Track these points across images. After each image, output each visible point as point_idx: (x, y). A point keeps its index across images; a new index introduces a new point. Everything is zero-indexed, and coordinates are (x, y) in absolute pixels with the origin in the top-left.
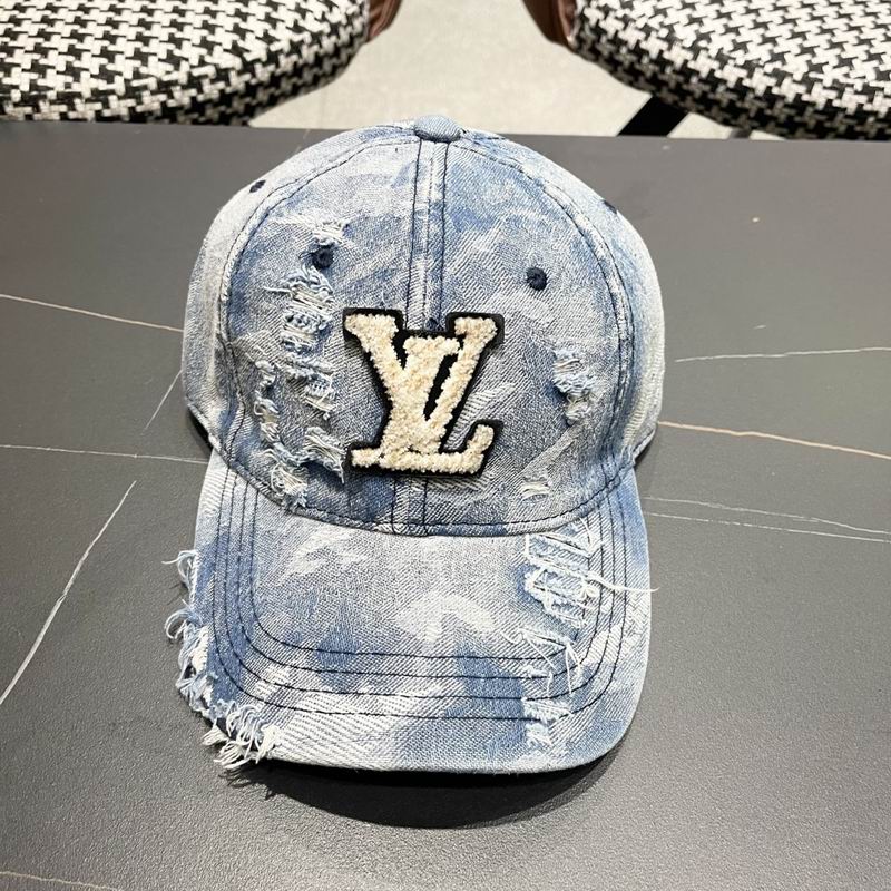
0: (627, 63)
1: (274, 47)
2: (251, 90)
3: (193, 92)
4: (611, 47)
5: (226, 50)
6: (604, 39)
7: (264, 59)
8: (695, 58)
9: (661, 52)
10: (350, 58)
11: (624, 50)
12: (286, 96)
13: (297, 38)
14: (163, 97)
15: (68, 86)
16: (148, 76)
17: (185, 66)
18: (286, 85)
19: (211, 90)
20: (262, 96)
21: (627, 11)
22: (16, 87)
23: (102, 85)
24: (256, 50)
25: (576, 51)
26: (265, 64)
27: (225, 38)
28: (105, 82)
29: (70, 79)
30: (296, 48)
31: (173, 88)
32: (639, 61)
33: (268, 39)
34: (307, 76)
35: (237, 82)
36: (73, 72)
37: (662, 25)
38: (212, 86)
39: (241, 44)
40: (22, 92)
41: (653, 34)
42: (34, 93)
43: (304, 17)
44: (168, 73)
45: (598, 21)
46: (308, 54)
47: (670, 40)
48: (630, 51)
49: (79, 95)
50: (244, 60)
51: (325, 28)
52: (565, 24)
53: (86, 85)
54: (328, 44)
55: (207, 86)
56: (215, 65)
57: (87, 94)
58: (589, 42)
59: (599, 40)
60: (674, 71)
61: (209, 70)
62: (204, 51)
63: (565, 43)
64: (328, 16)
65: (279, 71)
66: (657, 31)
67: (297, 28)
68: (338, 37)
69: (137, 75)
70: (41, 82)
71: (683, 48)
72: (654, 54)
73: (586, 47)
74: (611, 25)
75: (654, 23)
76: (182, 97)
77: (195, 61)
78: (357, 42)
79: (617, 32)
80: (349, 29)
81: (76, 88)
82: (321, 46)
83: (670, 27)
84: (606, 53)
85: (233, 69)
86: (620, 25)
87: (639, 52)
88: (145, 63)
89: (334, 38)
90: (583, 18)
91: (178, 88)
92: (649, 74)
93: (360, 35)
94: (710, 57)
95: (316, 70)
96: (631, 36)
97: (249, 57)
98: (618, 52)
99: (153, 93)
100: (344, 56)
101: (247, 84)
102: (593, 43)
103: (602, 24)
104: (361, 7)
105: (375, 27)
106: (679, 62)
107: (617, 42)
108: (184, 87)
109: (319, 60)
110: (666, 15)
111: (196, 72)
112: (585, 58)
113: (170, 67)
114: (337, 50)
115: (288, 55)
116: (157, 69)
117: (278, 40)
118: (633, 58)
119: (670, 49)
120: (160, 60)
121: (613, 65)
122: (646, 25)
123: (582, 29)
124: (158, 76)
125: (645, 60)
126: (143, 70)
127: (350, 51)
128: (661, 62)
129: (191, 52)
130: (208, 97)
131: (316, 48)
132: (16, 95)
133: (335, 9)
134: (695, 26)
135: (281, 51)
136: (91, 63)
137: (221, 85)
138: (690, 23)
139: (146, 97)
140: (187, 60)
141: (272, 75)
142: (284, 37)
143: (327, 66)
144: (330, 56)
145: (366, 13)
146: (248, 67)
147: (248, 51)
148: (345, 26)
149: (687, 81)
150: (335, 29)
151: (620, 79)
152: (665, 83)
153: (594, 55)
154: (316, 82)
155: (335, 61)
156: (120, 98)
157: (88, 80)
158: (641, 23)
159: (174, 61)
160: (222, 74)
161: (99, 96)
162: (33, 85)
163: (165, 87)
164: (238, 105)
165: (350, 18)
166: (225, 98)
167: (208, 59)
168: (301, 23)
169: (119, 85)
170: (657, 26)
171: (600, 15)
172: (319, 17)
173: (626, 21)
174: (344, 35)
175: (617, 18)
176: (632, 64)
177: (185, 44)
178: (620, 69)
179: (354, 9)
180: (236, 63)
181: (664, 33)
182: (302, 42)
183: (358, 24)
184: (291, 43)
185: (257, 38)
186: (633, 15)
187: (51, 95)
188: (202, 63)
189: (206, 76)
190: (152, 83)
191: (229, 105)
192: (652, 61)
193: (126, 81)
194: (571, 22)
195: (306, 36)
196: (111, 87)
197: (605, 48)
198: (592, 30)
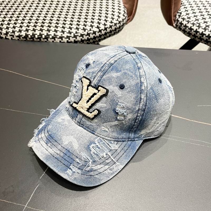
0: (188, 31)
1: (106, 27)
2: (100, 36)
3: (88, 36)
4: (184, 28)
5: (96, 27)
6: (182, 26)
7: (104, 29)
8: (205, 31)
9: (197, 29)
10: (122, 28)
11: (187, 28)
12: (108, 37)
13: (111, 24)
14: (81, 38)
15: (62, 35)
16: (79, 33)
17: (87, 31)
18: (108, 35)
19: (92, 36)
20: (103, 37)
21: (189, 19)
22: (51, 35)
23: (69, 35)
24: (102, 27)
25: (175, 28)
26: (104, 30)
27: (95, 25)
28: (69, 34)
29: (62, 33)
30: (111, 27)
31: (83, 36)
32: (191, 31)
33: (105, 25)
34: (113, 33)
35: (97, 34)
36: (63, 32)
37: (197, 23)
38: (92, 35)
39: (99, 26)
40: (52, 36)
41: (195, 25)
42: (55, 36)
43: (113, 20)
44: (83, 32)
45: (181, 21)
46: (113, 28)
47: (199, 27)
48: (189, 29)
49: (64, 37)
50: (99, 29)
51: (118, 22)
52: (173, 21)
53: (65, 35)
54: (118, 26)
55: (91, 35)
56: (93, 31)
57: (66, 37)
58: (179, 26)
59: (181, 26)
60: (200, 34)
61: (92, 32)
62: (91, 27)
63: (173, 26)
64: (118, 19)
65: (107, 32)
66: (196, 24)
67: (111, 22)
68: (120, 24)
69: (76, 33)
70: (56, 34)
71: (202, 29)
72: (195, 30)
73: (178, 27)
74: (185, 23)
75: (195, 22)
76: (85, 38)
77: (89, 30)
78: (124, 25)
79: (186, 24)
80: (123, 22)
81: (63, 35)
82: (116, 26)
83: (199, 24)
84: (183, 29)
85: (97, 31)
86: (187, 23)
87: (191, 29)
88: (78, 30)
89: (119, 24)
90: (178, 21)
91: (85, 36)
92: (193, 34)
93: (125, 23)
94: (209, 31)
95: (115, 31)
96: (189, 25)
97: (100, 29)
98: (186, 29)
99: (79, 37)
100: (121, 28)
101: (100, 35)
102: (180, 26)
103: (182, 22)
104: (126, 17)
105: (128, 21)
106: (201, 32)
107: (186, 26)
108: (86, 35)
109: (116, 29)
110: (198, 21)
111: (89, 32)
112: (177, 29)
113: (83, 31)
114: (120, 27)
115: (109, 28)
116: (81, 31)
117: (107, 25)
118: (190, 30)
119: (199, 29)
120: (81, 29)
121: (184, 32)
122: (193, 23)
123: (177, 23)
124: (81, 33)
125: (192, 31)
126: (78, 32)
127: (122, 27)
128: (196, 32)
129: (88, 28)
130: (91, 38)
131: (115, 26)
132: (51, 37)
133: (120, 18)
134: (206, 24)
135: (108, 27)
136: (67, 30)
137: (94, 35)
138: (204, 23)
139: (78, 37)
140: (87, 29)
141: (105, 33)
142: (108, 24)
143: (117, 30)
144: (118, 28)
145: (127, 18)
146: (100, 31)
147: (100, 27)
148: (122, 22)
149: (203, 36)
150: (120, 22)
151: (186, 35)
152: (197, 37)
153: (180, 29)
154: (114, 34)
155: (119, 29)
156: (72, 38)
157: (66, 34)
158: (192, 22)
159: (84, 30)
160: (94, 33)
161: (68, 37)
162: (55, 35)
163: (82, 35)
164: (97, 39)
165: (123, 20)
166: (95, 38)
167: (92, 29)
168: (112, 21)
169: (72, 35)
170: (196, 23)
171: (182, 20)
172: (116, 20)
173: (188, 22)
174: (122, 24)
175: (186, 21)
176: (189, 32)
177: (87, 26)
178: (186, 33)
179: (124, 18)
180: (98, 30)
181: (198, 25)
182: (112, 25)
183: (125, 21)
184: (110, 26)
185: (103, 25)
186: (190, 20)
187: (58, 37)
188: (90, 30)
189: (91, 33)
190: (79, 35)
191: (95, 39)
192: (194, 31)
193: (74, 34)
194: (175, 21)
195: (113, 24)
196: (71, 35)
197: (183, 28)
198: (180, 23)
